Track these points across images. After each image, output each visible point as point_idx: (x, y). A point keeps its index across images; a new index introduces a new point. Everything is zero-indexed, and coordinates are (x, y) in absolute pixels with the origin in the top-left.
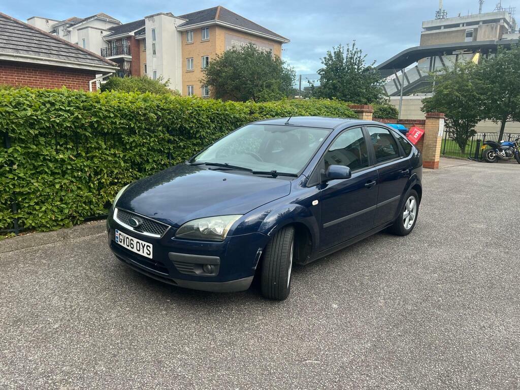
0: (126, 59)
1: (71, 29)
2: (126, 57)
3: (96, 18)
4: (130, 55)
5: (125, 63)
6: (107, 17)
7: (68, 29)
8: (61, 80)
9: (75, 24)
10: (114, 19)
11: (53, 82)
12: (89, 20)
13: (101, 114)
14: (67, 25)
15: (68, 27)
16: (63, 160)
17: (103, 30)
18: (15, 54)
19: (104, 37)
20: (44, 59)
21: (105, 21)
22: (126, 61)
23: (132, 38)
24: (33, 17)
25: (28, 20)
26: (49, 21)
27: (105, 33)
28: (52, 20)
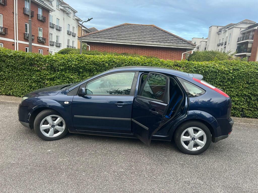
0: (249, 42)
1: (227, 29)
2: (250, 40)
3: (242, 22)
4: (253, 39)
5: (249, 44)
6: (249, 21)
7: (226, 30)
8: (170, 53)
9: (230, 27)
10: (252, 21)
11: (166, 54)
12: (237, 24)
13: (84, 63)
14: (226, 28)
15: (226, 29)
16: (71, 78)
17: (242, 28)
18: (151, 43)
19: (241, 31)
20: (162, 45)
21: (246, 23)
22: (250, 43)
23: (256, 30)
24: (212, 26)
25: (209, 28)
26: (219, 27)
27: (242, 29)
28: (220, 26)
